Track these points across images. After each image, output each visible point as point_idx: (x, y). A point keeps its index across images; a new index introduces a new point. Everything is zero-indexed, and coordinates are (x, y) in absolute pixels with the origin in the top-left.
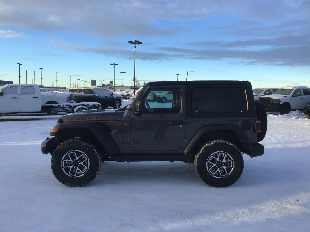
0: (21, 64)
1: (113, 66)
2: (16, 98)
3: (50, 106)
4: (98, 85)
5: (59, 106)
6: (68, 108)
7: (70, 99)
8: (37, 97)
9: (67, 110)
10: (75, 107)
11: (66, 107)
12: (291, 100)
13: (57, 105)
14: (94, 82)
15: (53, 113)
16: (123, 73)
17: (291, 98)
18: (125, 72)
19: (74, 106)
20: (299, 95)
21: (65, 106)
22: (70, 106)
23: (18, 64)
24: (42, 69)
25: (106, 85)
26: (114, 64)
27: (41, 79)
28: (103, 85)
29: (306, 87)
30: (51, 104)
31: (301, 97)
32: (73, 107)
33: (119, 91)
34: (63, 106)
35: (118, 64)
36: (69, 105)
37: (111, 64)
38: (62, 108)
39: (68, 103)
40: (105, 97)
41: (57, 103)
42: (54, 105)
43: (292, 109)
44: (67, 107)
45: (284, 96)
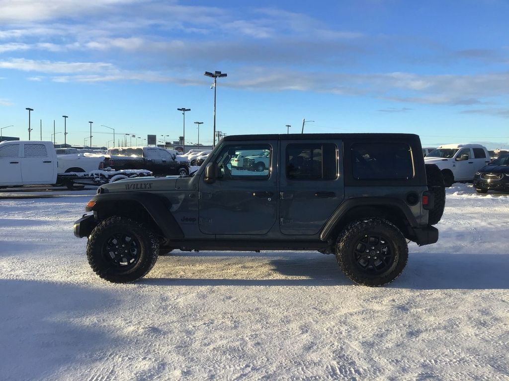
0: (33, 110)
1: (182, 112)
2: (16, 163)
3: (71, 175)
4: (159, 144)
5: (85, 175)
6: (99, 179)
7: (104, 165)
8: (50, 162)
9: (98, 181)
10: (110, 177)
11: (96, 178)
12: (454, 166)
13: (82, 174)
14: (152, 139)
15: (76, 187)
16: (199, 123)
17: (454, 162)
18: (203, 123)
19: (109, 175)
20: (467, 158)
21: (95, 176)
22: (103, 176)
23: (27, 109)
24: (67, 117)
25: (172, 143)
26: (184, 110)
27: (65, 133)
28: (166, 143)
29: (480, 145)
30: (72, 173)
31: (469, 160)
32: (107, 177)
33: (190, 153)
34: (92, 175)
35: (190, 110)
36: (101, 175)
37: (178, 109)
38: (89, 178)
39: (100, 172)
40: (163, 161)
41: (83, 171)
42: (77, 174)
43: (455, 180)
44: (99, 177)
45: (443, 160)
